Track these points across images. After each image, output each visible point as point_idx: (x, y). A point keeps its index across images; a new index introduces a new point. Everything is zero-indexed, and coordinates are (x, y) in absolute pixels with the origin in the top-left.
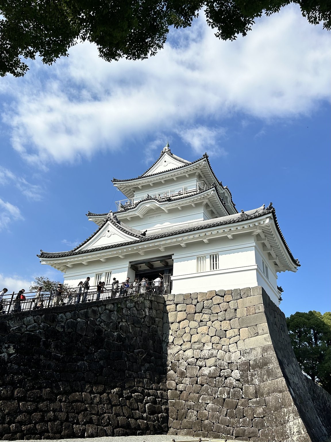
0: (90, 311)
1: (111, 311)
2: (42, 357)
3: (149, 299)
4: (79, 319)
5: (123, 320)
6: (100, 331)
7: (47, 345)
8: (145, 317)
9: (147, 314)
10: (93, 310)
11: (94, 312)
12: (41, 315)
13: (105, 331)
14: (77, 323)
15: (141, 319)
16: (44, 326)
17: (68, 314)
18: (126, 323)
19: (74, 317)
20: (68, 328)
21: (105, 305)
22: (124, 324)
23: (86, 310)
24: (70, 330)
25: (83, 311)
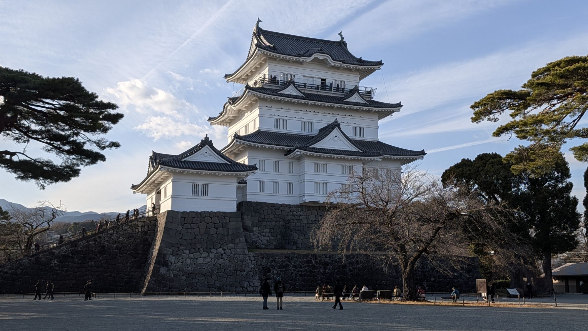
0: (97, 237)
1: (111, 234)
2: (70, 263)
3: (141, 221)
4: (90, 243)
5: (121, 237)
6: (104, 247)
7: (73, 258)
8: (138, 233)
9: (140, 230)
10: (99, 236)
11: (100, 237)
12: (69, 245)
13: (108, 245)
14: (89, 245)
15: (135, 234)
16: (71, 250)
17: (84, 241)
18: (123, 239)
19: (88, 242)
20: (84, 248)
21: (107, 232)
22: (121, 239)
23: (94, 237)
24: (85, 249)
25: (92, 238)
